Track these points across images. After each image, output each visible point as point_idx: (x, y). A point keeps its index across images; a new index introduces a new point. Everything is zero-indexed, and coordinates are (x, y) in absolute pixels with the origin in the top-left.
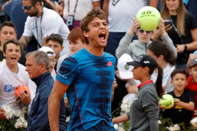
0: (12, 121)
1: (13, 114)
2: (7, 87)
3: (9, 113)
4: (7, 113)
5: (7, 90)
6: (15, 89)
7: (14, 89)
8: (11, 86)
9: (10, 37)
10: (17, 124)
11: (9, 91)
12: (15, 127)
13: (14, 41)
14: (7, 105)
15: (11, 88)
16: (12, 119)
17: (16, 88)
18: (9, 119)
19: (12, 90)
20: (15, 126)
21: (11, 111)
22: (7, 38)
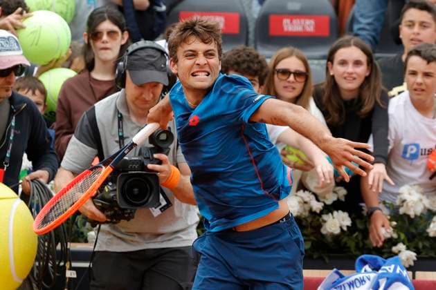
0: (421, 221)
1: (425, 207)
2: (410, 148)
3: (415, 203)
4: (410, 204)
5: (408, 155)
6: (427, 152)
7: (423, 153)
8: (417, 146)
9: (418, 34)
10: (433, 227)
11: (414, 157)
12: (428, 233)
13: (423, 53)
14: (411, 186)
15: (418, 151)
16: (420, 217)
17: (429, 151)
18: (416, 216)
19: (420, 156)
20: (428, 230)
21: (421, 200)
22: (412, 36)
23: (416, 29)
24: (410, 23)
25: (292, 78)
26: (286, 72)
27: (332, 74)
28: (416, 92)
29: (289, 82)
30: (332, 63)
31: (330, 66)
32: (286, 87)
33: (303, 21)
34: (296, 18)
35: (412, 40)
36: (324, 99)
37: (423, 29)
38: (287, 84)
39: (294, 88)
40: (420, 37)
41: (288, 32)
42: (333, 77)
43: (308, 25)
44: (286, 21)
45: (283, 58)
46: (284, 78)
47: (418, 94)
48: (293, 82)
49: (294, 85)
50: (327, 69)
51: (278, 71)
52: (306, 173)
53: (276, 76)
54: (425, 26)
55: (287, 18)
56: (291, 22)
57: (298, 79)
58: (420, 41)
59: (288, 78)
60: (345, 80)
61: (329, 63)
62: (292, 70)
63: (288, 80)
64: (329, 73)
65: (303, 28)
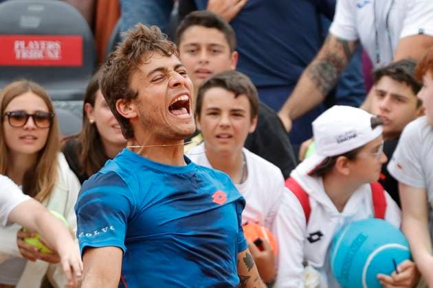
9: (207, 62)
22: (198, 67)
23: (204, 55)
24: (193, 48)
25: (30, 123)
26: (21, 116)
27: (92, 121)
28: (221, 140)
29: (27, 129)
30: (93, 104)
31: (89, 109)
32: (22, 138)
33: (43, 43)
34: (33, 40)
35: (197, 72)
36: (81, 159)
37: (213, 55)
38: (25, 133)
39: (35, 138)
40: (208, 67)
41: (21, 60)
42: (94, 125)
43: (52, 50)
44: (19, 45)
45: (14, 97)
46: (19, 124)
47: (224, 143)
48: (33, 129)
49: (34, 133)
50: (85, 113)
51: (10, 116)
52: (53, 265)
53: (6, 124)
54: (215, 51)
55: (20, 40)
56: (26, 45)
57: (40, 125)
58: (209, 72)
59: (25, 124)
60: (112, 129)
61: (88, 104)
62: (30, 112)
63: (25, 127)
64: (88, 120)
65: (44, 54)
